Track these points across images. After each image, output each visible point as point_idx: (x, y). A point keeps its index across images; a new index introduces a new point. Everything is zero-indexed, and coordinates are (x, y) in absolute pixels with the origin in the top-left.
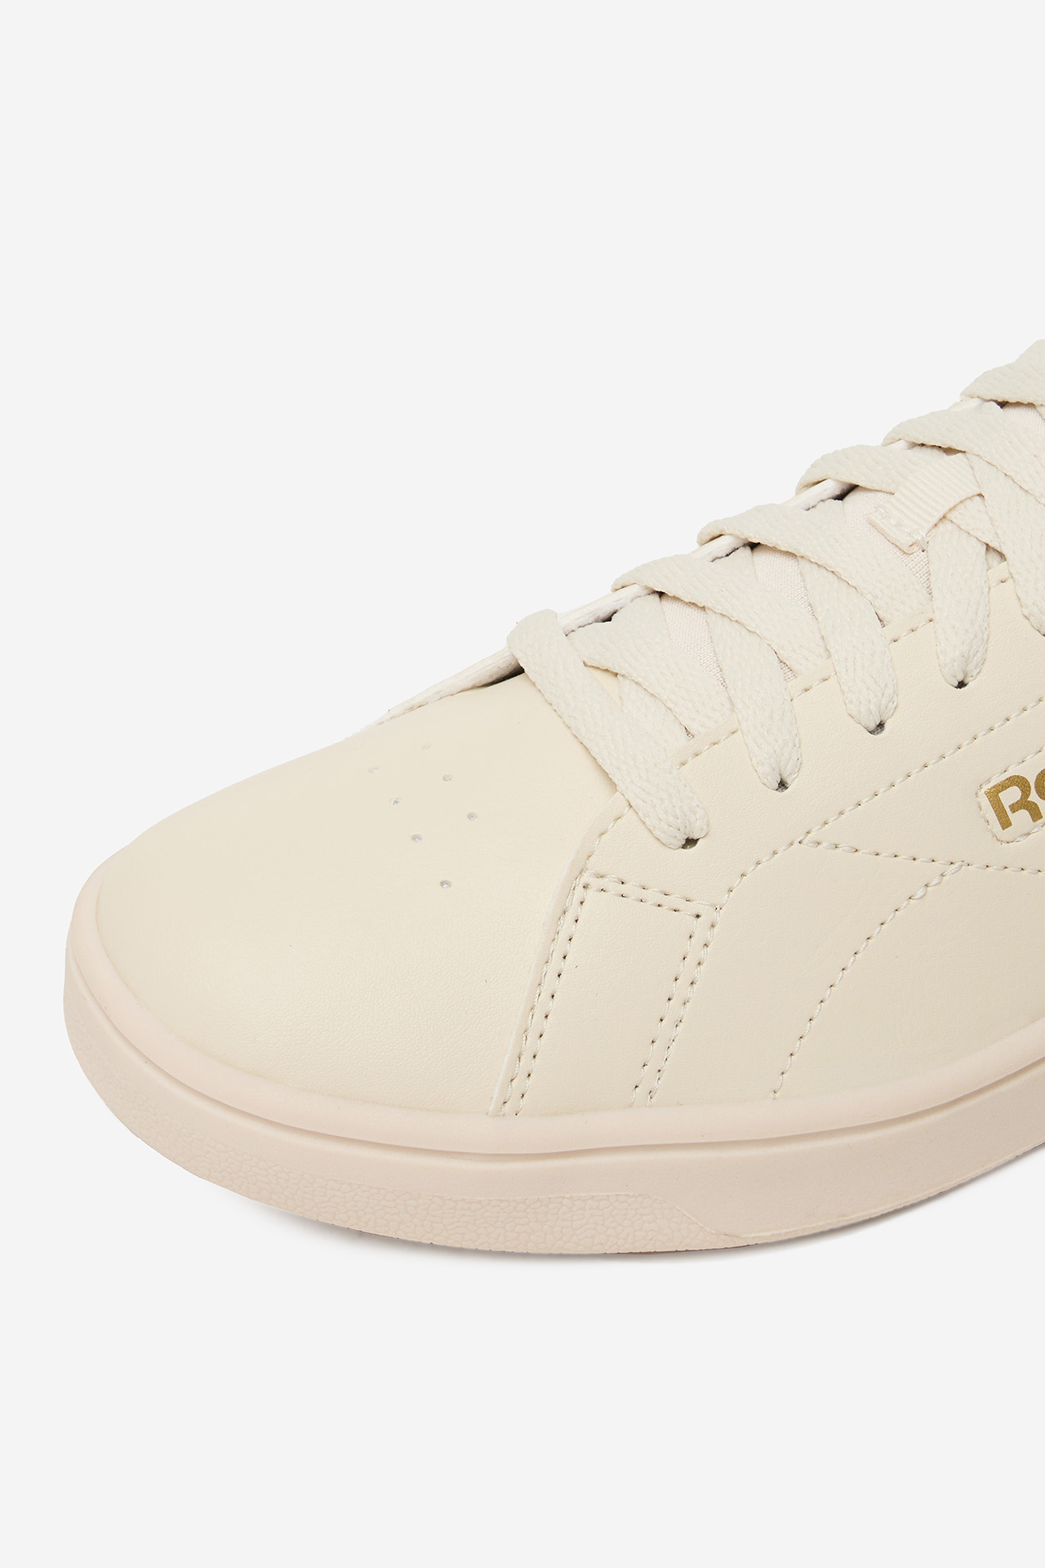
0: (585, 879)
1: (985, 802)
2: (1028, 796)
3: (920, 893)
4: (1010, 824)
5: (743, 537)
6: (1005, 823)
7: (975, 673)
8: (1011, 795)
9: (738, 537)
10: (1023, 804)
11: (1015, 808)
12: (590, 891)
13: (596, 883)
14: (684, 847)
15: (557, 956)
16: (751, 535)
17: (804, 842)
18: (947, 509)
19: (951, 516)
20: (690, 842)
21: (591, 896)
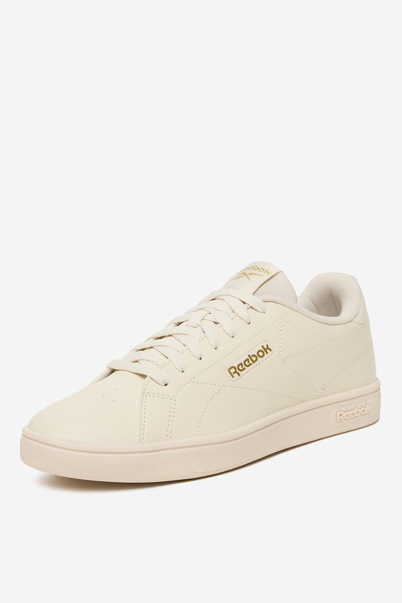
0: (145, 394)
1: (227, 372)
2: (236, 370)
3: (218, 392)
4: (234, 377)
5: (156, 337)
6: (233, 377)
7: (218, 346)
8: (233, 370)
9: (155, 338)
10: (235, 372)
11: (234, 373)
12: (147, 396)
13: (148, 395)
14: (165, 386)
15: (144, 409)
16: (158, 335)
17: (191, 382)
18: (203, 317)
19: (204, 318)
20: (166, 385)
21: (147, 397)
